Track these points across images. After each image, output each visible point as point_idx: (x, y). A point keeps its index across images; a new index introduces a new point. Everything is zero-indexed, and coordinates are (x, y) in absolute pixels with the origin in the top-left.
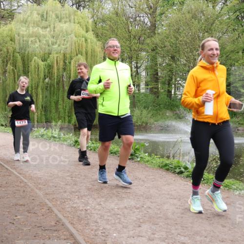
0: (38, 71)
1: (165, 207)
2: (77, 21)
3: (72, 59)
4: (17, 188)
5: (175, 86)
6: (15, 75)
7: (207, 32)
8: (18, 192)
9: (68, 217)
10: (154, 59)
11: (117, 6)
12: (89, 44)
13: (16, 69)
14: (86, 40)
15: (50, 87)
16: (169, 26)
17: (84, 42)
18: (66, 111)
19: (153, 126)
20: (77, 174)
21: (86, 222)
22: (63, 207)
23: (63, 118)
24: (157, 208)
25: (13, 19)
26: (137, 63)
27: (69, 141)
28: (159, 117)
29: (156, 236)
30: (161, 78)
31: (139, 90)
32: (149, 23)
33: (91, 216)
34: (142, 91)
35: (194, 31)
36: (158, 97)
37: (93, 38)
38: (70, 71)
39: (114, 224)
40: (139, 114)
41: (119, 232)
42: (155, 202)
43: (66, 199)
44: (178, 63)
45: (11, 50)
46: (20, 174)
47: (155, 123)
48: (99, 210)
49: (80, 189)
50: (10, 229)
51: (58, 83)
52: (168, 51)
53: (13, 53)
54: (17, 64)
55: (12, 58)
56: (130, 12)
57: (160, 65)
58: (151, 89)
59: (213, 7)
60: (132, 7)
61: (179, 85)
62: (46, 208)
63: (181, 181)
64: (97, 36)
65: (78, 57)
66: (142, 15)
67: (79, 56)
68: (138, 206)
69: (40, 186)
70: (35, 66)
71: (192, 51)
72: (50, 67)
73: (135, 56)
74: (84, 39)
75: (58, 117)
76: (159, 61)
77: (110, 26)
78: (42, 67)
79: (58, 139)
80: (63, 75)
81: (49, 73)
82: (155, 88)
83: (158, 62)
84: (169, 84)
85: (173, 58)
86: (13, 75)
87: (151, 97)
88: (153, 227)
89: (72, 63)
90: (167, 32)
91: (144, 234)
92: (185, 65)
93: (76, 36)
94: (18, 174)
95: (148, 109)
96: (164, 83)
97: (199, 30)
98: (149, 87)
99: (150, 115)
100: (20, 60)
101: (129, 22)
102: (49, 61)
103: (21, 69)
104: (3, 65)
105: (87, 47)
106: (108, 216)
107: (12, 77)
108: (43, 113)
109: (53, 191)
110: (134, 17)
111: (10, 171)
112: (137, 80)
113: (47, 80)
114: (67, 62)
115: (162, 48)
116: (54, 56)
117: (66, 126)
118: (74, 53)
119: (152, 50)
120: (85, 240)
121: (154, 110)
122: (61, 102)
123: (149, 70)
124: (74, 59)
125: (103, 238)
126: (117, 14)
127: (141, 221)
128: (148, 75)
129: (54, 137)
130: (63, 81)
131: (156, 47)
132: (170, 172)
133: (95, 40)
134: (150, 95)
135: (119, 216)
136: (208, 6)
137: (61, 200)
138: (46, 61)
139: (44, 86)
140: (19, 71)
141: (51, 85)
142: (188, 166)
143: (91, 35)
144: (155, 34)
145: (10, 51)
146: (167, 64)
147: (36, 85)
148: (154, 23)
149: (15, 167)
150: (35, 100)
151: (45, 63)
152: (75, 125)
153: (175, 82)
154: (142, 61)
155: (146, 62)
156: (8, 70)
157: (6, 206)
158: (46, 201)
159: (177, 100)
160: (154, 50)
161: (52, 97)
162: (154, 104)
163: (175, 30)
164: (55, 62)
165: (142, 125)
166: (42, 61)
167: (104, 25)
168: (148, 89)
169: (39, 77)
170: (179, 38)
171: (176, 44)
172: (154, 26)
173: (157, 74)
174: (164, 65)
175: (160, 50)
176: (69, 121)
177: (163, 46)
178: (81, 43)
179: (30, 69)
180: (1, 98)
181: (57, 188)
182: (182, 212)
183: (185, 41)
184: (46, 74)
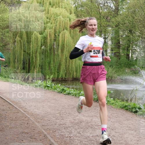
0: (37, 41)
1: (126, 136)
2: (64, 7)
3: (60, 33)
4: (23, 121)
5: (132, 51)
6: (21, 44)
8: (24, 124)
9: (58, 141)
10: (117, 32)
13: (22, 39)
14: (70, 20)
15: (45, 52)
16: (128, 9)
18: (56, 69)
19: (116, 79)
20: (64, 112)
22: (54, 135)
23: (54, 74)
24: (119, 137)
26: (105, 35)
27: (58, 89)
28: (121, 73)
30: (122, 46)
31: (106, 54)
32: (114, 7)
33: (73, 141)
34: (109, 54)
36: (120, 59)
37: (75, 18)
38: (59, 41)
42: (118, 132)
44: (134, 35)
46: (25, 112)
47: (118, 77)
48: (79, 137)
49: (66, 122)
51: (50, 50)
52: (127, 27)
54: (23, 37)
55: (19, 32)
57: (121, 37)
58: (115, 53)
61: (135, 50)
62: (42, 135)
63: (136, 117)
64: (78, 17)
65: (64, 31)
66: (109, 2)
67: (65, 30)
69: (38, 120)
70: (35, 39)
72: (45, 38)
73: (104, 31)
74: (68, 19)
75: (51, 73)
76: (120, 33)
78: (40, 38)
79: (51, 88)
80: (54, 44)
81: (44, 42)
82: (118, 53)
83: (120, 35)
84: (128, 50)
85: (130, 31)
86: (20, 44)
87: (115, 59)
89: (60, 36)
90: (127, 13)
92: (139, 36)
93: (63, 17)
94: (23, 112)
95: (113, 67)
96: (124, 49)
98: (114, 52)
99: (114, 71)
100: (25, 34)
101: (99, 7)
102: (44, 35)
103: (26, 40)
104: (13, 37)
106: (85, 141)
107: (19, 45)
108: (40, 70)
109: (47, 124)
110: (103, 3)
111: (18, 109)
113: (43, 47)
114: (57, 35)
116: (48, 31)
117: (55, 79)
118: (62, 29)
119: (116, 26)
121: (117, 68)
122: (52, 62)
123: (113, 40)
124: (62, 32)
126: (91, 1)
128: (112, 43)
129: (48, 87)
130: (54, 48)
131: (118, 24)
132: (129, 111)
134: (114, 57)
135: (93, 141)
138: (43, 34)
139: (41, 51)
140: (24, 41)
142: (141, 108)
143: (73, 16)
144: (118, 15)
146: (126, 36)
147: (36, 51)
148: (117, 7)
149: (21, 107)
150: (34, 61)
151: (42, 35)
152: (62, 78)
153: (132, 48)
154: (109, 34)
155: (111, 35)
156: (17, 41)
157: (15, 133)
158: (43, 130)
159: (133, 61)
160: (117, 26)
161: (46, 59)
162: (117, 64)
163: (132, 12)
164: (49, 35)
165: (108, 78)
166: (40, 34)
167: (82, 9)
168: (112, 53)
169: (38, 46)
170: (135, 17)
171: (133, 22)
172: (117, 9)
173: (119, 43)
174: (124, 36)
175: (121, 26)
176: (58, 76)
177: (123, 23)
178: (66, 22)
179: (31, 40)
180: (11, 60)
181: (50, 122)
182: (138, 140)
183: (139, 20)
184: (43, 43)
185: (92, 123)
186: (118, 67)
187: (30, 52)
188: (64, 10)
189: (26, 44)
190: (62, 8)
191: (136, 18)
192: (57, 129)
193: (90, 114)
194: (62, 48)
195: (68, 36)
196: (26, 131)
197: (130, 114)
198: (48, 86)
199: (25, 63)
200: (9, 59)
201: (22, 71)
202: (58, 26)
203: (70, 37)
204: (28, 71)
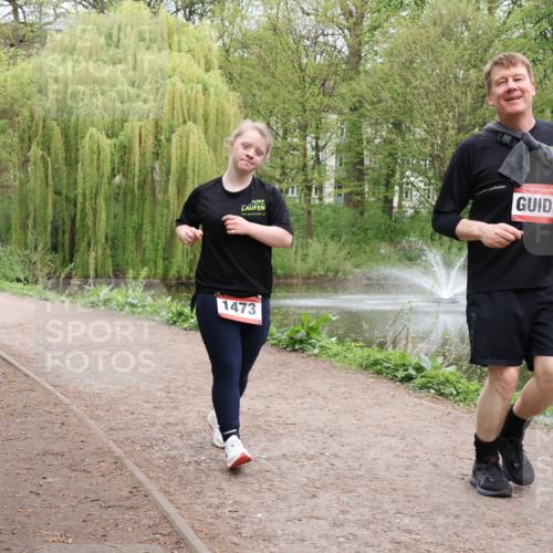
0: (98, 159)
1: (372, 454)
2: (185, 47)
3: (172, 131)
4: (47, 417)
5: (401, 186)
6: (47, 169)
7: (474, 67)
8: (50, 425)
9: (158, 478)
10: (355, 129)
11: (275, 11)
12: (213, 98)
13: (49, 154)
14: (205, 89)
15: (125, 194)
16: (392, 54)
17: (201, 94)
18: (160, 248)
19: (351, 277)
20: (180, 384)
21: (197, 489)
22: (147, 457)
23: (151, 263)
24: (353, 457)
25: (43, 44)
26: (317, 139)
27: (164, 313)
28: (365, 257)
29: (348, 516)
30: (369, 172)
31: (321, 199)
32: (346, 50)
33: (208, 476)
34: (328, 200)
35: (445, 64)
36: (362, 213)
37: (220, 84)
38: (170, 158)
39: (258, 492)
40: (320, 252)
41: (268, 509)
42: (348, 444)
43: (154, 439)
44: (409, 137)
45: (39, 113)
46: (55, 386)
47: (357, 270)
49: (186, 418)
50: (31, 506)
51: (142, 186)
52: (386, 112)
53: (44, 121)
54: (53, 145)
55: (40, 132)
56: (304, 24)
57: (368, 142)
59: (490, 9)
60: (308, 14)
61: (410, 186)
62: (110, 460)
63: (407, 396)
64: (230, 79)
65: (186, 127)
66: (330, 32)
67: (190, 123)
68: (312, 452)
69: (97, 413)
70: (91, 148)
71: (439, 111)
72: (125, 150)
73: (314, 123)
74: (200, 86)
75: (142, 261)
76: (366, 132)
77: (259, 57)
78: (108, 150)
79: (140, 310)
80: (153, 168)
81: (123, 163)
82: (357, 194)
83: (364, 136)
84: (388, 185)
85: (397, 125)
86: (42, 170)
87: (348, 214)
88: (344, 498)
89: (174, 141)
90: (386, 68)
91: (323, 513)
92: (424, 141)
93: (183, 81)
94: (51, 388)
95: (340, 240)
96: (376, 183)
97: (456, 63)
98: (344, 191)
99: (343, 254)
100: (60, 136)
101: (301, 48)
102: (121, 138)
103: (61, 155)
104: (22, 148)
105: (206, 104)
107: (40, 174)
108: (108, 252)
109: (127, 423)
110: (312, 35)
111: (33, 380)
112: (316, 175)
113: (118, 179)
114: (162, 138)
115: (372, 103)
116: (133, 125)
118: (178, 118)
119: (351, 109)
120: (192, 527)
121: (352, 242)
122: (147, 227)
123: (344, 154)
124: (179, 131)
125: (234, 523)
126: (275, 29)
127: (318, 484)
128: (341, 164)
129: (133, 305)
130: (153, 180)
131: (360, 102)
132: (385, 378)
133: (225, 88)
134: (346, 209)
135: (269, 475)
136: (479, 8)
137: (143, 442)
138: (117, 137)
139: (112, 192)
140: (57, 159)
141: (127, 191)
142: (424, 365)
143: (215, 79)
144: (358, 72)
145: (36, 115)
146: (385, 140)
147: (94, 191)
148: (356, 47)
149: (43, 371)
150: (90, 224)
151: (114, 140)
152: (179, 278)
153: (402, 179)
154: (329, 134)
155: (337, 137)
156: (32, 159)
157: (22, 456)
158: (111, 444)
159: (405, 220)
160: (356, 109)
161: (129, 216)
162: (355, 230)
163: (403, 63)
164: (137, 139)
165: (326, 276)
166: (108, 136)
167: (246, 55)
168: (340, 195)
169: (100, 173)
170: (413, 81)
171: (404, 95)
172: (356, 56)
173: (361, 162)
174: (377, 141)
175: (369, 108)
176: (166, 270)
177: (375, 100)
178: (193, 95)
179: (80, 155)
180: (15, 221)
181: (135, 416)
182: (408, 464)
183: (426, 88)
184: (116, 165)
185: (268, 419)
186: (355, 240)
187: (76, 196)
188: (185, 60)
189: (64, 168)
190: (180, 51)
191: (415, 83)
192: (157, 440)
193: (264, 390)
194: (179, 180)
195: (198, 142)
196: (56, 448)
197: (387, 387)
198: (133, 302)
199: (60, 232)
200: (8, 218)
201: (49, 257)
202: (166, 109)
203: (205, 143)
204: (68, 257)
